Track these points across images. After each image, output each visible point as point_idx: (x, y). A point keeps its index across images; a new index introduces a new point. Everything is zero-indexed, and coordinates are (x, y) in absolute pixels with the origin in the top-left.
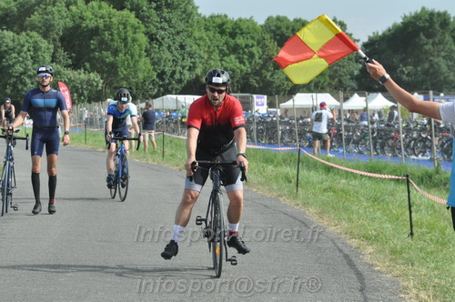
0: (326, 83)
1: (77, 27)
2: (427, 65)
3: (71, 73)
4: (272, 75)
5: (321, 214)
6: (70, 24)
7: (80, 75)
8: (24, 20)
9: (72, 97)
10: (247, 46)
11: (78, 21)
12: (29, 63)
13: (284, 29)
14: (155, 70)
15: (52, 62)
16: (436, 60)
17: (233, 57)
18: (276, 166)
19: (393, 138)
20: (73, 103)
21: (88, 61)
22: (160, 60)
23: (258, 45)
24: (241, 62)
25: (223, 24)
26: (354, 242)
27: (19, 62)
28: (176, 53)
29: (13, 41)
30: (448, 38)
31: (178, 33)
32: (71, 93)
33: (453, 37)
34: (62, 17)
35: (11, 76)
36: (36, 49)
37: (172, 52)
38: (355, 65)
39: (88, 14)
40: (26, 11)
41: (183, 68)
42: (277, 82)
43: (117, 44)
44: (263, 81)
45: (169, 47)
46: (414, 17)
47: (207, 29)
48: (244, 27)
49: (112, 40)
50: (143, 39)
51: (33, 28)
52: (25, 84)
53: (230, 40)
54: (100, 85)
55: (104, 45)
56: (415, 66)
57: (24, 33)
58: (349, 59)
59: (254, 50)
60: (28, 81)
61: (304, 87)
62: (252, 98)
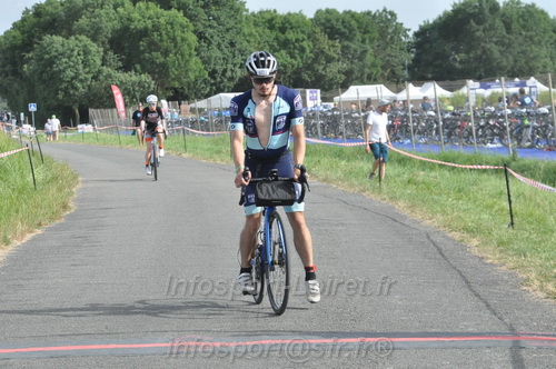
0: (379, 75)
1: (125, 29)
2: (479, 52)
3: (122, 76)
4: (324, 69)
5: (412, 207)
6: (118, 26)
7: (131, 77)
8: (73, 24)
9: (124, 100)
10: (297, 40)
11: (126, 23)
12: (81, 67)
13: (334, 22)
14: (205, 69)
15: (103, 65)
16: (488, 46)
17: (283, 52)
18: (348, 161)
19: (459, 127)
20: (126, 106)
21: (139, 63)
22: (209, 58)
23: (309, 38)
24: (292, 57)
25: (272, 19)
26: (456, 235)
27: (70, 66)
28: (226, 50)
29: (63, 45)
30: (498, 23)
31: (228, 30)
32: (123, 95)
33: (504, 22)
34: (110, 20)
35: (62, 81)
36: (86, 52)
37: (222, 50)
38: (407, 54)
39: (136, 15)
40: (74, 14)
41: (235, 65)
42: (330, 75)
43: (167, 44)
44: (315, 75)
45: (219, 46)
46: (463, 4)
47: (256, 25)
48: (293, 21)
49: (161, 40)
50: (193, 38)
51: (82, 31)
52: (76, 89)
53: (280, 35)
54: (152, 86)
55: (153, 46)
56: (467, 52)
57: (73, 38)
58: (401, 49)
59: (305, 44)
60: (79, 85)
61: (357, 79)
62: (305, 93)
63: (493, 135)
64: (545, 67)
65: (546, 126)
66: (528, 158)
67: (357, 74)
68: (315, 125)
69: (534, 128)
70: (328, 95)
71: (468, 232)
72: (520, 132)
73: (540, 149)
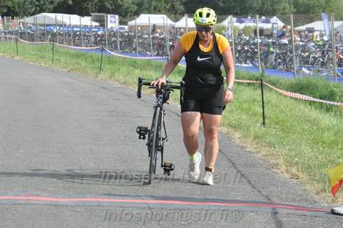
0: (162, 7)
26: (224, 130)
42: (126, 5)
44: (115, 4)
61: (146, 9)
62: (107, 17)
63: (247, 57)
64: (284, 9)
65: (286, 53)
66: (273, 76)
67: (146, 5)
68: (114, 41)
69: (277, 54)
70: (124, 20)
71: (232, 127)
72: (267, 57)
73: (281, 70)
